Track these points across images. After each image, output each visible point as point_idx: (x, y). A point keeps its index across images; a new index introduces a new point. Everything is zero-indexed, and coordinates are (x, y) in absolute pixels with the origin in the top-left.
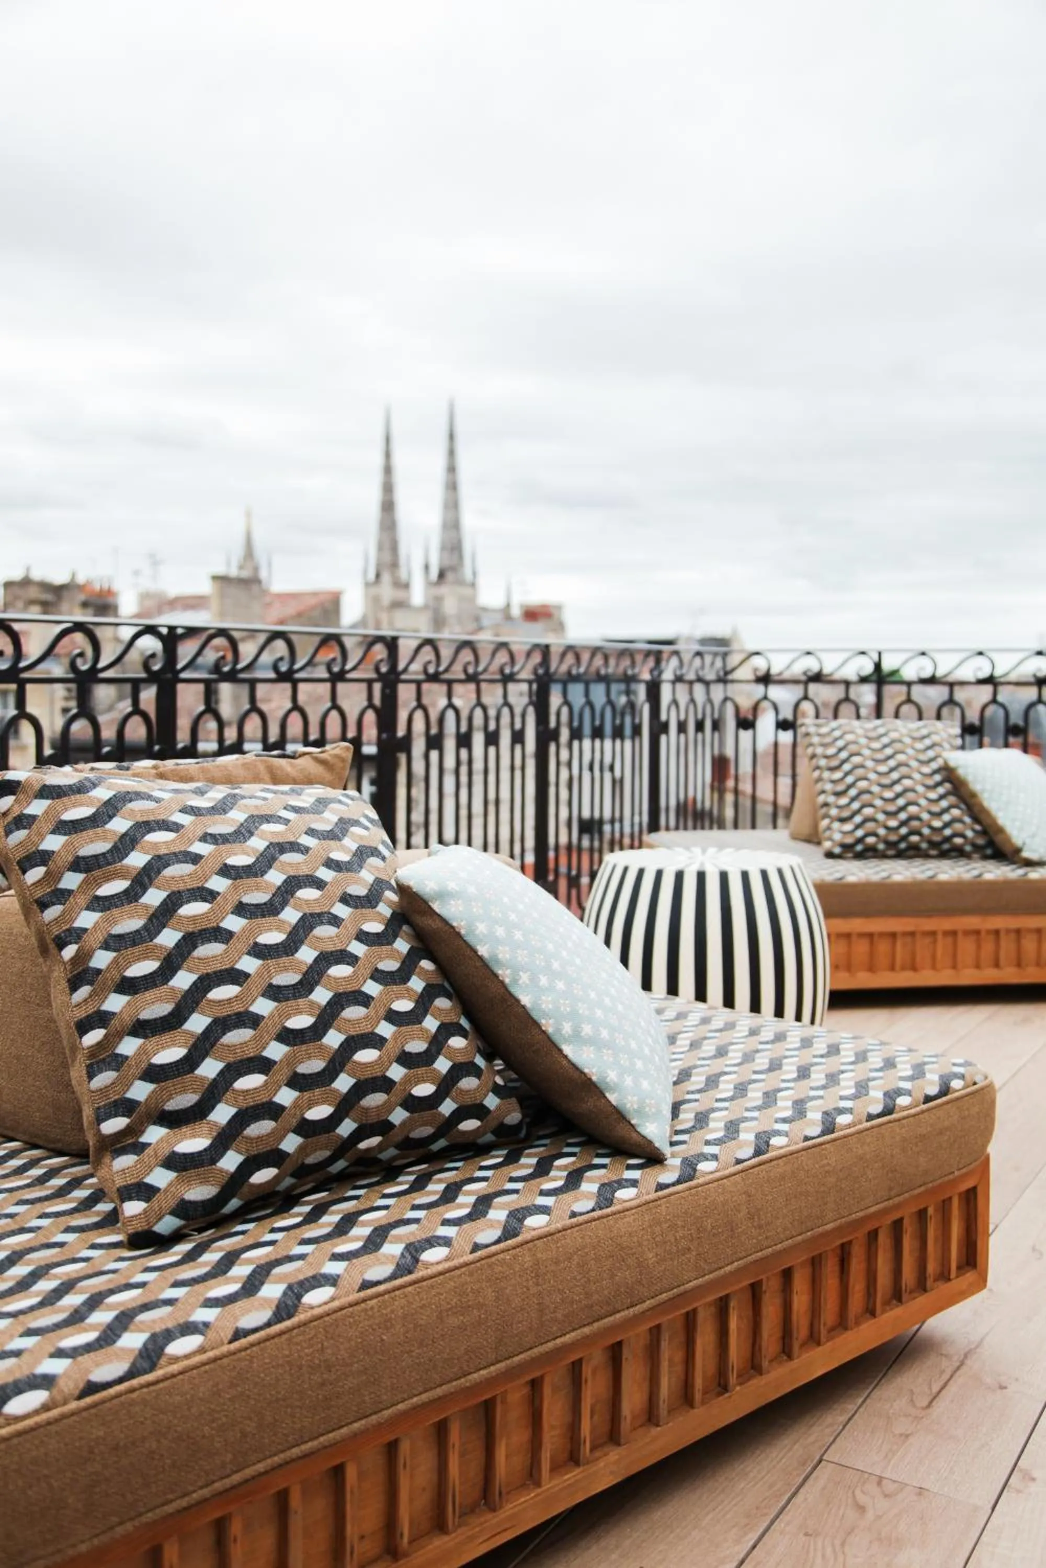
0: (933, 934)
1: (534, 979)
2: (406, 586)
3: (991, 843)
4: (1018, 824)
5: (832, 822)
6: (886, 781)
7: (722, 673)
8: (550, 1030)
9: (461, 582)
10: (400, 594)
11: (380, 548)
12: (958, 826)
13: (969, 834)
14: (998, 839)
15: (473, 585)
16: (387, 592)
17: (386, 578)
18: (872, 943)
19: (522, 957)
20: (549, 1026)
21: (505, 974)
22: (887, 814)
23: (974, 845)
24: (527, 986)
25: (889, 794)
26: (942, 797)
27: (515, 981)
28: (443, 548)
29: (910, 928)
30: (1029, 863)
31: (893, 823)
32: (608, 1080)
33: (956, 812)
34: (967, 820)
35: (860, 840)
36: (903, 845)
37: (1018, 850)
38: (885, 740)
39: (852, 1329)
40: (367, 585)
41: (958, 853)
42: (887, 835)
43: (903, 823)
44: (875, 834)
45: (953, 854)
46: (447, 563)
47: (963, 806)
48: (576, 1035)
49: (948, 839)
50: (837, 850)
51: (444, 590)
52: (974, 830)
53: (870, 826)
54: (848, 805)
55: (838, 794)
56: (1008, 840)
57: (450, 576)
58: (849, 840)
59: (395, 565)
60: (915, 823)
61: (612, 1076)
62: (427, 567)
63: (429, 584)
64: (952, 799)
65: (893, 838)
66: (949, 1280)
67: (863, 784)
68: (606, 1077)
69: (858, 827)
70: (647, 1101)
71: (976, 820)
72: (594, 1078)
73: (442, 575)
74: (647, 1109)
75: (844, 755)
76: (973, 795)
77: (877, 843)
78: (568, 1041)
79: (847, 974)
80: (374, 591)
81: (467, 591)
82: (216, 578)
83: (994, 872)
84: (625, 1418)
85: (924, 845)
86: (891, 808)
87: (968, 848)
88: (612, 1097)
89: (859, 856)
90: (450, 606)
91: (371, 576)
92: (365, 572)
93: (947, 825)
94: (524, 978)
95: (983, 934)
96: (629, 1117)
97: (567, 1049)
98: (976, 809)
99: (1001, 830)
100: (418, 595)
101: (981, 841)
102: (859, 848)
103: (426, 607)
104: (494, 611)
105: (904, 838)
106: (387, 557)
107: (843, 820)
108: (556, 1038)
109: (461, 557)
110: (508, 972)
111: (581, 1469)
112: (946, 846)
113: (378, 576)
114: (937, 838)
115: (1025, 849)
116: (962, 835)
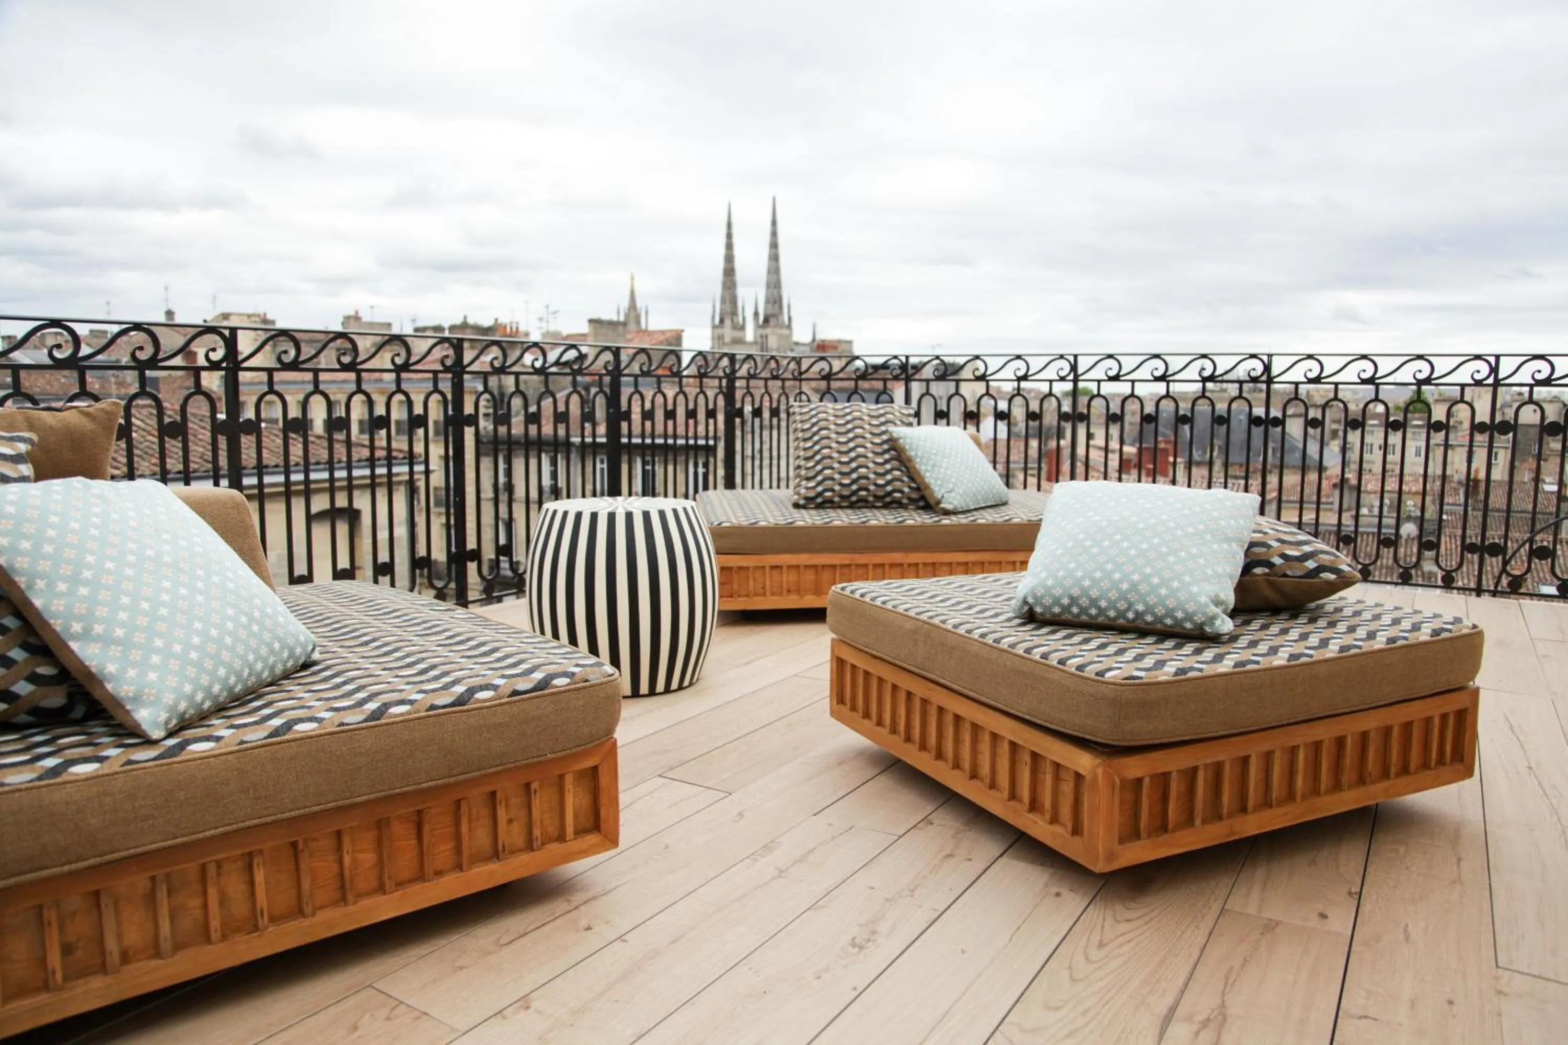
0: (866, 566)
1: (51, 585)
2: (743, 328)
3: (923, 498)
4: (939, 482)
5: (800, 481)
6: (844, 449)
7: (796, 374)
8: (58, 629)
9: (780, 325)
10: (738, 334)
11: (723, 301)
12: (897, 484)
13: (906, 490)
14: (926, 493)
15: (789, 327)
16: (728, 333)
17: (728, 322)
18: (816, 572)
19: (44, 566)
20: (57, 624)
21: (22, 581)
22: (841, 473)
23: (909, 498)
24: (42, 591)
25: (845, 459)
26: (886, 462)
27: (30, 586)
28: (767, 302)
29: (847, 562)
30: (947, 513)
31: (846, 481)
32: (106, 671)
33: (897, 473)
34: (905, 479)
35: (820, 494)
36: (854, 499)
37: (939, 502)
38: (849, 418)
39: (429, 881)
40: (714, 327)
41: (899, 504)
42: (840, 490)
43: (854, 482)
44: (867, 489)
45: (894, 506)
46: (770, 312)
47: (903, 469)
48: (86, 635)
49: (889, 494)
50: (802, 502)
51: (768, 331)
52: (910, 487)
53: (828, 483)
54: (814, 467)
55: (807, 459)
56: (932, 493)
57: (772, 321)
58: (812, 494)
59: (734, 313)
60: (863, 481)
61: (111, 668)
62: (756, 314)
63: (758, 326)
64: (895, 463)
65: (846, 492)
66: (565, 841)
67: (826, 451)
68: (104, 669)
69: (818, 484)
70: (146, 691)
71: (912, 479)
72: (94, 670)
73: (766, 320)
74: (145, 697)
75: (815, 429)
76: (910, 460)
77: (833, 496)
78: (77, 637)
79: (797, 597)
80: (719, 331)
81: (785, 332)
82: (591, 321)
83: (915, 519)
84: (111, 953)
85: (871, 499)
86: (846, 469)
87: (905, 501)
88: (109, 686)
89: (820, 506)
90: (773, 342)
91: (717, 321)
92: (713, 317)
93: (888, 483)
94: (41, 584)
95: (906, 566)
96: (124, 703)
97: (74, 646)
98: (912, 471)
99: (927, 487)
100: (750, 334)
101: (915, 496)
102: (819, 500)
103: (755, 343)
104: (804, 345)
105: (855, 493)
106: (728, 307)
107: (808, 479)
108: (64, 636)
109: (781, 307)
110: (24, 579)
111: (50, 995)
112: (888, 499)
113: (722, 321)
114: (881, 493)
115: (943, 500)
116: (901, 492)
